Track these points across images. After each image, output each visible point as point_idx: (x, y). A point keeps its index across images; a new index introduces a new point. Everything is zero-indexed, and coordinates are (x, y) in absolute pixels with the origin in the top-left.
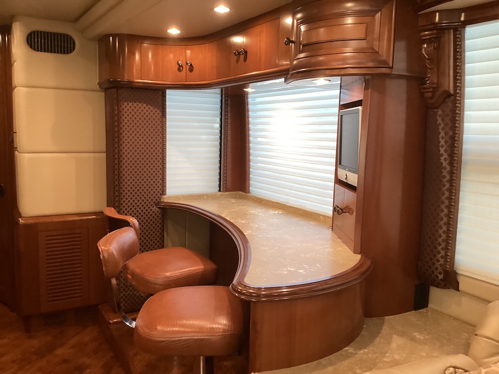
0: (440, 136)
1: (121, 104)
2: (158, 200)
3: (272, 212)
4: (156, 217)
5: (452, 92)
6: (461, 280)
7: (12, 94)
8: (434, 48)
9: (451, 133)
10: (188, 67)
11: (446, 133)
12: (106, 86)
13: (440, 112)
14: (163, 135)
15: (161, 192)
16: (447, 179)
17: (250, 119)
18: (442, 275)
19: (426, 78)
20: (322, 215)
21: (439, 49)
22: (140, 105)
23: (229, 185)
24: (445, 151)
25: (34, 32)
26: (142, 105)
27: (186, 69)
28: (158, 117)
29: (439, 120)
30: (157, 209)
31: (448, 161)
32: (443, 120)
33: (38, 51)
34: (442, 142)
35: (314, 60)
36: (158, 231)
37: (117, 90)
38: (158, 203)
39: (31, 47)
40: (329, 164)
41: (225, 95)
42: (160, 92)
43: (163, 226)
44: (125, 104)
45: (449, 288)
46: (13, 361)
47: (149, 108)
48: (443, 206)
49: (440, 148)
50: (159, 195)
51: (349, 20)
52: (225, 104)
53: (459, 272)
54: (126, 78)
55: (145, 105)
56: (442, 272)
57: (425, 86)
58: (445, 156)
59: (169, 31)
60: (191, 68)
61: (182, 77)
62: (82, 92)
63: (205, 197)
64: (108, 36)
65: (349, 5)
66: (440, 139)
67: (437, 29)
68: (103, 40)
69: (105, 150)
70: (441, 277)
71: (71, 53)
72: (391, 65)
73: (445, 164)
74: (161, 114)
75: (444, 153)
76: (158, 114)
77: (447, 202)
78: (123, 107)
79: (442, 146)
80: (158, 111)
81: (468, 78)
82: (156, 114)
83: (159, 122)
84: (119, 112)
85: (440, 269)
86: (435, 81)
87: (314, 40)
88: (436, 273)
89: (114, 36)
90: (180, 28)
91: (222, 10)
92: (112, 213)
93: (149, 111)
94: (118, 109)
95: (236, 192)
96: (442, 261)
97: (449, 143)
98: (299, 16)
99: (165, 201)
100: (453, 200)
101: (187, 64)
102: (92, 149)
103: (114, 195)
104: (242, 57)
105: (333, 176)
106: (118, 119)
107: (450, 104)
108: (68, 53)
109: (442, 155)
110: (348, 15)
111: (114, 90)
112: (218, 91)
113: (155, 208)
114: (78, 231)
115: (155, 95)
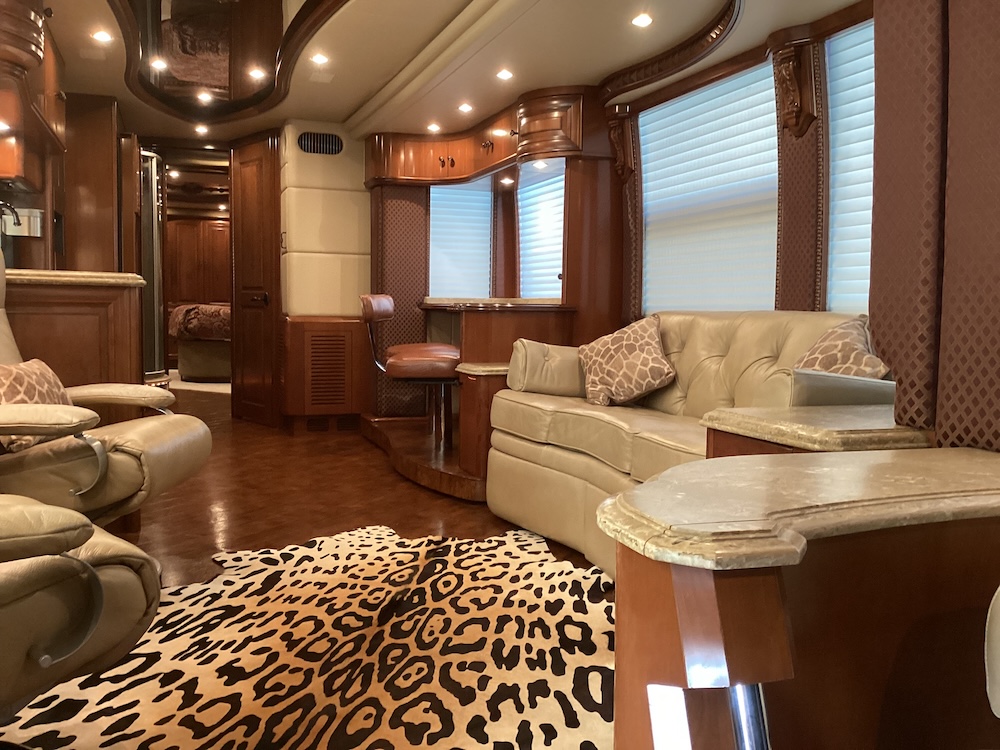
1: (385, 202)
2: (421, 301)
4: (418, 318)
5: (633, 168)
7: (279, 198)
8: (619, 134)
10: (450, 162)
12: (371, 185)
13: (627, 186)
14: (426, 233)
15: (423, 292)
19: (617, 157)
21: (622, 134)
22: (401, 202)
25: (304, 134)
26: (406, 203)
27: (448, 163)
28: (422, 214)
32: (628, 191)
33: (308, 152)
35: (532, 146)
37: (382, 187)
38: (420, 304)
39: (302, 149)
42: (424, 190)
43: (425, 328)
44: (389, 201)
47: (413, 206)
49: (628, 215)
50: (421, 296)
51: (556, 114)
54: (390, 175)
55: (408, 202)
57: (617, 165)
58: (632, 220)
60: (453, 163)
61: (444, 173)
62: (348, 193)
64: (374, 135)
65: (555, 102)
67: (618, 119)
68: (369, 139)
69: (370, 251)
71: (338, 153)
72: (581, 149)
73: (632, 227)
74: (424, 212)
76: (422, 211)
78: (387, 204)
80: (423, 209)
81: (643, 157)
82: (417, 211)
83: (422, 220)
84: (383, 209)
86: (622, 160)
87: (532, 130)
89: (380, 135)
90: (440, 124)
91: (466, 108)
93: (413, 208)
94: (382, 207)
98: (522, 110)
99: (428, 302)
101: (449, 159)
102: (356, 250)
104: (490, 148)
106: (383, 217)
107: (632, 179)
108: (335, 153)
109: (629, 220)
110: (556, 110)
111: (379, 188)
113: (419, 310)
114: (342, 334)
115: (419, 192)
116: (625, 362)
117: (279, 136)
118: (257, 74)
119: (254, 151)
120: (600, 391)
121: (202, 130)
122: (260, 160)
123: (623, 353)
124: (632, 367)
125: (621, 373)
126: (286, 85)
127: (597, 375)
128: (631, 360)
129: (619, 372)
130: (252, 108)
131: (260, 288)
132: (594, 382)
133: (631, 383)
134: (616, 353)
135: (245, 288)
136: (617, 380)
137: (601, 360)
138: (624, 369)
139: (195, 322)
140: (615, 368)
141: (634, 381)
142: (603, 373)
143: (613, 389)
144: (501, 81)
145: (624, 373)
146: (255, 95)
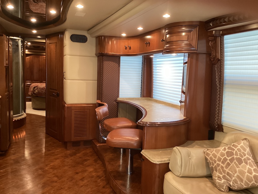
0: (216, 75)
1: (104, 62)
2: (116, 99)
3: (160, 105)
4: (115, 106)
5: (220, 59)
6: (224, 128)
7: (63, 58)
8: (214, 43)
9: (220, 74)
10: (129, 48)
11: (218, 74)
12: (98, 55)
13: (216, 66)
14: (119, 74)
15: (117, 96)
16: (218, 90)
17: (154, 68)
18: (217, 126)
19: (211, 53)
20: (178, 106)
21: (216, 43)
22: (110, 62)
23: (145, 94)
24: (218, 80)
25: (73, 35)
26: (111, 62)
27: (128, 48)
28: (117, 67)
29: (216, 69)
30: (116, 103)
31: (219, 84)
32: (217, 69)
33: (74, 42)
34: (217, 77)
35: (171, 47)
36: (116, 112)
37: (102, 57)
38: (116, 101)
39: (72, 41)
40: (179, 86)
41: (144, 58)
42: (118, 57)
43: (118, 110)
44: (105, 62)
45: (220, 131)
46: (62, 157)
47: (114, 64)
48: (217, 100)
49: (216, 79)
50: (116, 97)
51: (184, 34)
52: (144, 62)
53: (223, 125)
54: (106, 52)
55: (112, 62)
56: (217, 125)
57: (211, 57)
59: (122, 35)
60: (130, 48)
61: (126, 52)
62: (89, 58)
63: (135, 99)
64: (102, 36)
65: (184, 28)
66: (216, 76)
67: (214, 37)
69: (97, 80)
70: (217, 127)
71: (86, 42)
72: (197, 50)
73: (218, 85)
74: (118, 66)
75: (217, 81)
76: (117, 66)
77: (218, 99)
78: (104, 63)
79: (217, 78)
80: (117, 65)
81: (225, 54)
82: (116, 66)
83: (117, 69)
84: (103, 65)
85: (216, 124)
86: (214, 55)
87: (172, 40)
88: (215, 125)
90: (126, 33)
91: (140, 29)
92: (99, 102)
93: (114, 65)
94: (102, 64)
95: (147, 98)
96: (217, 121)
97: (219, 77)
98: (167, 31)
99: (119, 100)
100: (220, 98)
101: (129, 47)
102: (92, 79)
103: (100, 94)
104: (148, 45)
105: (181, 90)
106: (102, 68)
107: (219, 63)
108: (84, 42)
109: (217, 82)
110: (184, 32)
111: (101, 57)
112: (141, 56)
113: (115, 102)
114: (86, 110)
115: (116, 59)
116: (237, 169)
117: (63, 35)
118: (53, 12)
119: (54, 40)
120: (224, 183)
121: (35, 32)
122: (56, 43)
123: (235, 163)
124: (242, 173)
125: (236, 175)
126: (65, 16)
127: (221, 174)
128: (241, 168)
129: (234, 174)
130: (52, 25)
131: (56, 90)
132: (219, 177)
133: (242, 182)
134: (232, 162)
135: (51, 89)
136: (233, 178)
137: (222, 165)
138: (237, 173)
139: (37, 91)
140: (232, 172)
141: (244, 182)
142: (225, 173)
143: (231, 183)
144: (164, 18)
145: (238, 176)
146: (54, 19)
